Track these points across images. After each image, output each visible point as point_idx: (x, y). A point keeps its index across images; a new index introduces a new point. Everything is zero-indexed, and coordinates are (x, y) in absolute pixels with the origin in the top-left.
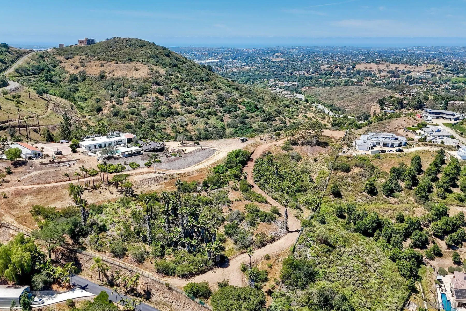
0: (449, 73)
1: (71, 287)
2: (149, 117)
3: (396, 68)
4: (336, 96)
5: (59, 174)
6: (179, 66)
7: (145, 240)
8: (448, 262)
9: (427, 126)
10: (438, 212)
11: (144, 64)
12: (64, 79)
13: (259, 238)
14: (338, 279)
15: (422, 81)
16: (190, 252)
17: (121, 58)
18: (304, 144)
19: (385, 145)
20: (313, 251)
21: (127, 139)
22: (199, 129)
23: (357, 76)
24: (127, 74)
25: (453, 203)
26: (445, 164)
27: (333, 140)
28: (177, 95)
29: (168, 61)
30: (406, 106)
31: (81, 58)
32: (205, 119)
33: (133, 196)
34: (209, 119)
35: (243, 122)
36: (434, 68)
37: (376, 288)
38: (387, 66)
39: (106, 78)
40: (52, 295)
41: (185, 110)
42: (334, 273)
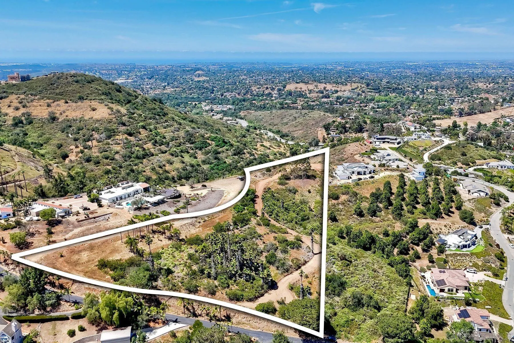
0: (371, 92)
1: (166, 322)
2: (126, 161)
3: (325, 88)
4: (280, 121)
5: (101, 229)
6: (133, 102)
7: (209, 276)
8: (425, 262)
9: (378, 151)
10: (412, 225)
11: (99, 103)
12: (4, 123)
13: (295, 262)
14: (361, 284)
15: (350, 101)
16: (247, 281)
17: (69, 96)
18: (296, 178)
19: (359, 173)
20: (338, 267)
21: (144, 189)
22: (178, 169)
23: (290, 97)
24: (83, 115)
25: (419, 216)
26: (406, 185)
27: (318, 172)
28: (146, 134)
29: (121, 96)
30: (348, 130)
31: (19, 97)
32: (180, 157)
33: (181, 240)
34: (184, 158)
35: (216, 158)
36: (358, 87)
37: (387, 287)
38: (316, 86)
39: (58, 119)
40: (151, 331)
41: (158, 150)
42: (357, 281)
